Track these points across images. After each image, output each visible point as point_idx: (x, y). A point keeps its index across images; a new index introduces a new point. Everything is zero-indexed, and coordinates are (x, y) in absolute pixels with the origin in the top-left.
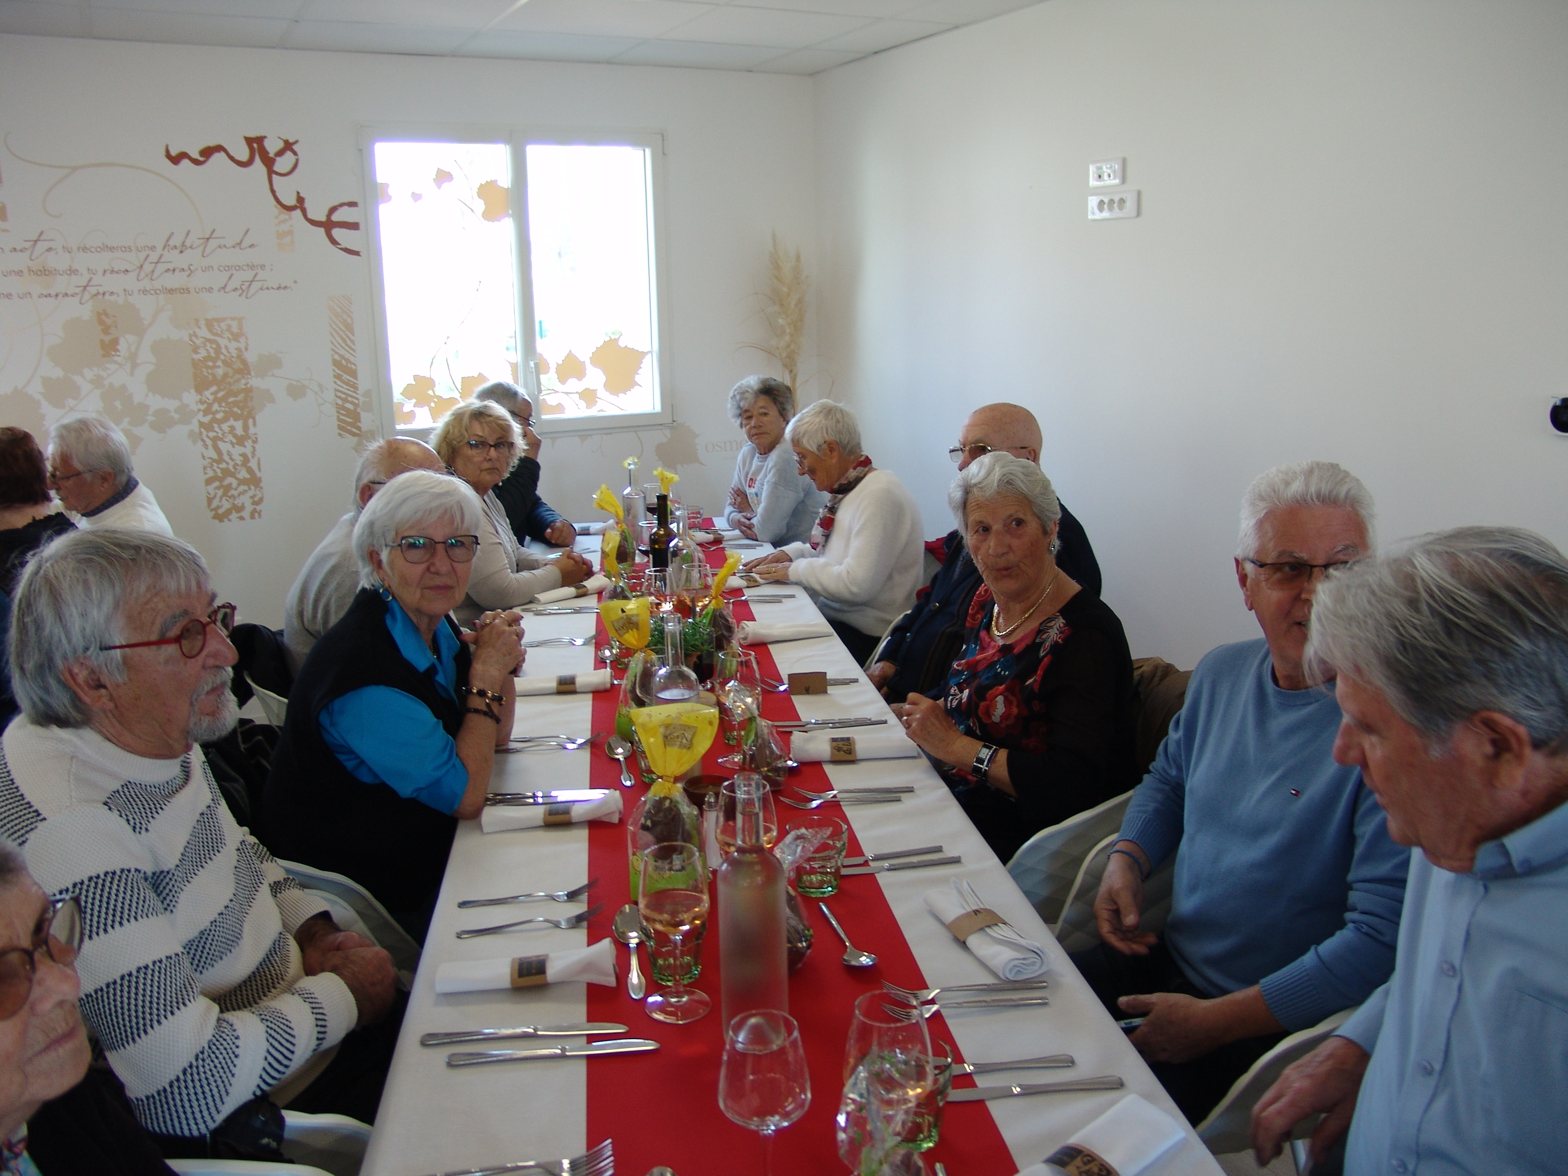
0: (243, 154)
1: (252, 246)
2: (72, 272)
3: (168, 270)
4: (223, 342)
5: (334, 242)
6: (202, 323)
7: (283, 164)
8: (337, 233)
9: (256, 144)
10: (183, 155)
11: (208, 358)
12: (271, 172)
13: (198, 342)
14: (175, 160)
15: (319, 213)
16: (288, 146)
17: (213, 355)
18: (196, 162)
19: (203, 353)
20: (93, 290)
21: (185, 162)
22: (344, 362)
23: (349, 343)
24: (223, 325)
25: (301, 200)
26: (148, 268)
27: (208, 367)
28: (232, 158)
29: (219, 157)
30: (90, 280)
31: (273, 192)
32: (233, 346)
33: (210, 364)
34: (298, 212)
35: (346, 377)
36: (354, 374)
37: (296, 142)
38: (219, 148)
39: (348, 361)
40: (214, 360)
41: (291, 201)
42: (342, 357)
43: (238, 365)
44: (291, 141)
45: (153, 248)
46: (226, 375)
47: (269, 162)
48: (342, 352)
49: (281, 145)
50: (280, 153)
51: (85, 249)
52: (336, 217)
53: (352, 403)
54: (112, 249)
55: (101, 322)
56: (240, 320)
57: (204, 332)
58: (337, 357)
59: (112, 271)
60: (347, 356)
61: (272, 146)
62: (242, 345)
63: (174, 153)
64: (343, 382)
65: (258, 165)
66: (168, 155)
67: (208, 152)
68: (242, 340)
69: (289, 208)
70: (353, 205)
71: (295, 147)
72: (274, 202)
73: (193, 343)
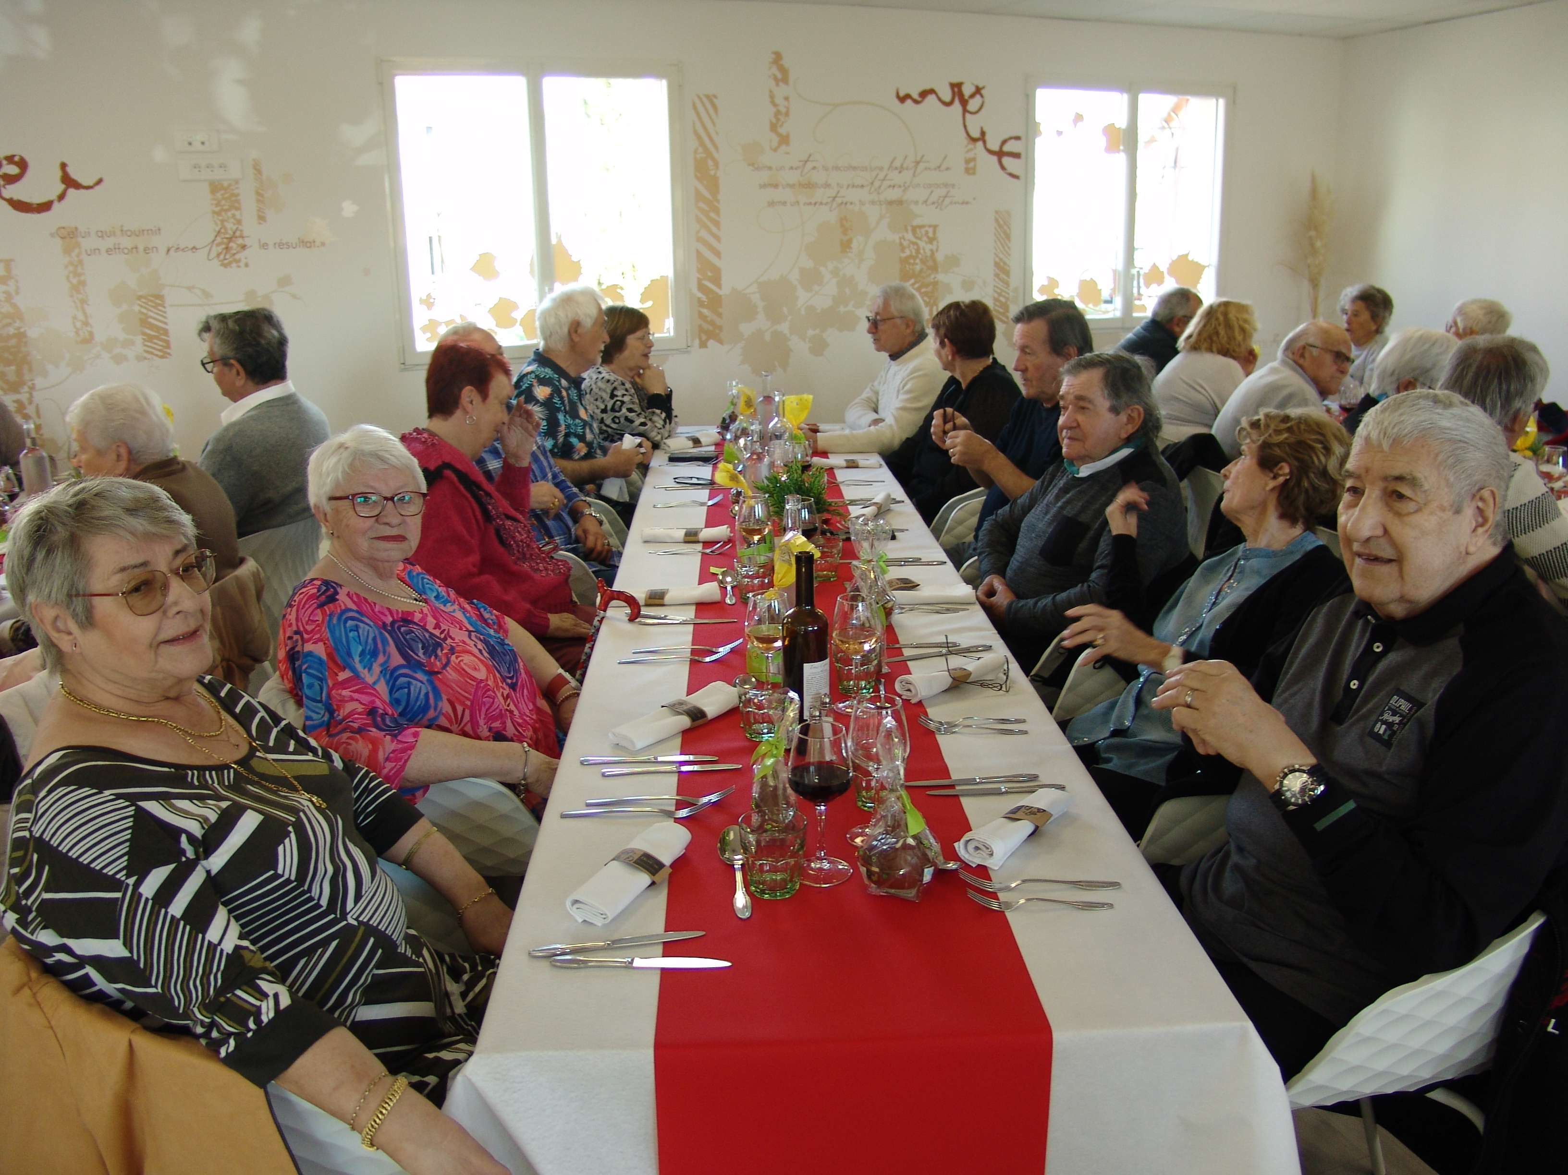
0: (947, 96)
1: (948, 169)
2: (827, 185)
3: (890, 186)
4: (922, 244)
5: (1003, 168)
6: (909, 228)
7: (973, 105)
8: (1006, 160)
9: (956, 87)
10: (908, 96)
11: (911, 257)
12: (965, 111)
13: (905, 243)
14: (902, 99)
15: (994, 146)
16: (978, 91)
17: (914, 254)
18: (916, 102)
19: (908, 253)
20: (839, 200)
21: (909, 102)
22: (1002, 264)
23: (1007, 249)
24: (923, 231)
25: (983, 133)
26: (877, 184)
27: (910, 264)
28: (940, 99)
29: (931, 98)
30: (838, 192)
31: (965, 127)
32: (928, 247)
33: (912, 261)
34: (980, 143)
35: (1002, 276)
36: (1007, 273)
37: (983, 88)
38: (932, 91)
39: (1005, 263)
40: (915, 258)
41: (976, 134)
42: (1001, 259)
43: (930, 263)
44: (981, 86)
45: (881, 169)
46: (921, 271)
47: (964, 103)
48: (1001, 256)
49: (973, 89)
50: (972, 96)
51: (837, 168)
52: (1007, 148)
53: (1004, 297)
54: (854, 168)
55: (842, 226)
56: (935, 227)
57: (909, 236)
58: (997, 260)
59: (853, 186)
60: (1004, 259)
61: (967, 90)
62: (934, 248)
63: (902, 94)
64: (1000, 279)
65: (957, 106)
66: (898, 97)
67: (924, 94)
68: (935, 243)
69: (974, 140)
70: (1018, 138)
71: (983, 92)
72: (965, 135)
73: (901, 244)
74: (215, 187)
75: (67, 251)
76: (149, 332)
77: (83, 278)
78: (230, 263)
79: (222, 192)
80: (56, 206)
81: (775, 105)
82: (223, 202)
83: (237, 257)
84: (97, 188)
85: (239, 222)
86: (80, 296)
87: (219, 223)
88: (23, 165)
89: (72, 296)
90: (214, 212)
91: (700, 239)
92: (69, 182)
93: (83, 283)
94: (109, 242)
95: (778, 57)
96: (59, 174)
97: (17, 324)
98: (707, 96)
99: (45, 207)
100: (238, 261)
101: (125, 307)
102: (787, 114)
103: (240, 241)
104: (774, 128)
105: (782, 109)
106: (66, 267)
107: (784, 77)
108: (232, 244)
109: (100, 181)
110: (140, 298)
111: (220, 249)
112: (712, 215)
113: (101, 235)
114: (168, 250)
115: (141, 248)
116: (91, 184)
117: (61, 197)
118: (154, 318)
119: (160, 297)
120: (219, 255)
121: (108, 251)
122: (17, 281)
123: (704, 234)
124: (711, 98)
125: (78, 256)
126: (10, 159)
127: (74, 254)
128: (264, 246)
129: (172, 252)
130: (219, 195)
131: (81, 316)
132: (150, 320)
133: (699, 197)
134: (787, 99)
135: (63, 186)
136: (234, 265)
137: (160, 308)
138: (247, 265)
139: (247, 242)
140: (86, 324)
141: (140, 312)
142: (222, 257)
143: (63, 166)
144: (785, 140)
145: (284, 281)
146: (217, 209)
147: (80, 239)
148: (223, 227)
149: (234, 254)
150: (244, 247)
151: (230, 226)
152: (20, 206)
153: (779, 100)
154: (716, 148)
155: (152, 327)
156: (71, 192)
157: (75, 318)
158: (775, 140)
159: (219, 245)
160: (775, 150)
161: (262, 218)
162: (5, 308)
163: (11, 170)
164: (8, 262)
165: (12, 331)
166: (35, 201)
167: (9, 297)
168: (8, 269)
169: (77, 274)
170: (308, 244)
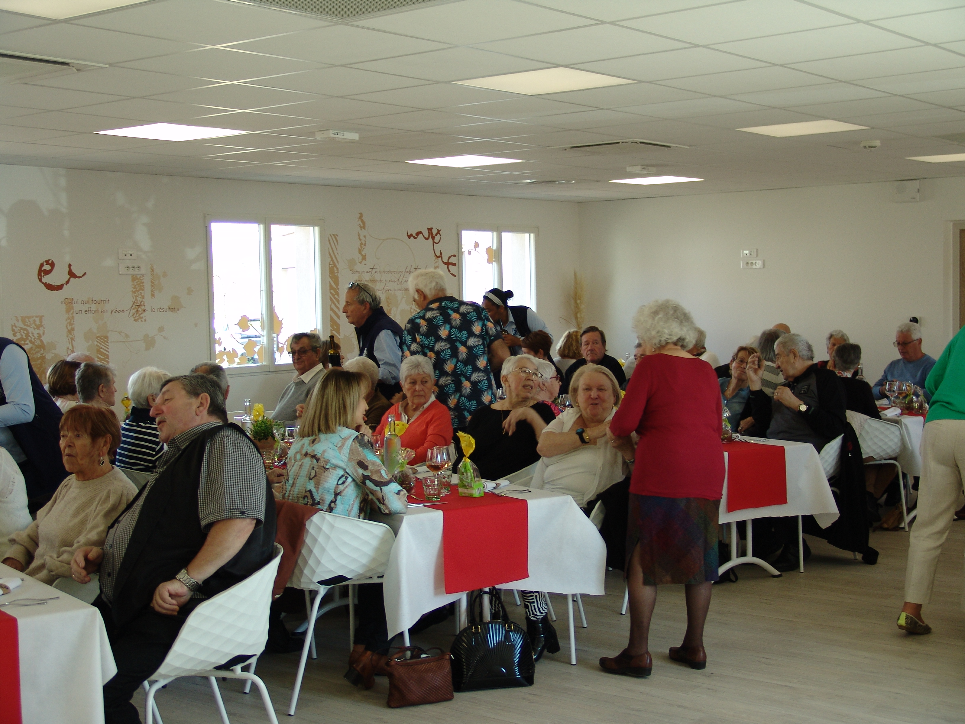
0: (427, 235)
2: (381, 281)
3: (405, 281)
5: (449, 271)
7: (437, 239)
8: (451, 267)
9: (430, 230)
10: (411, 235)
12: (434, 242)
14: (409, 236)
15: (446, 259)
16: (439, 231)
18: (415, 238)
20: (385, 289)
21: (412, 238)
25: (441, 253)
26: (401, 280)
28: (423, 236)
29: (421, 235)
30: (386, 284)
31: (434, 250)
34: (440, 258)
37: (440, 230)
38: (420, 232)
41: (438, 254)
45: (402, 272)
47: (433, 238)
49: (436, 231)
50: (436, 235)
51: (385, 272)
52: (450, 261)
54: (391, 272)
55: (387, 302)
59: (391, 281)
61: (434, 232)
63: (409, 234)
65: (430, 239)
66: (408, 235)
67: (418, 233)
69: (438, 257)
70: (454, 256)
71: (440, 232)
72: (434, 255)
73: (410, 311)
74: (134, 278)
75: (68, 311)
76: (100, 356)
77: (73, 326)
78: (138, 319)
79: (137, 281)
80: (65, 287)
81: (360, 240)
82: (137, 286)
83: (141, 316)
84: (83, 277)
85: (143, 297)
86: (71, 336)
87: (134, 297)
88: (52, 265)
89: (68, 336)
90: (133, 291)
91: (332, 309)
92: (72, 274)
93: (73, 329)
94: (86, 307)
95: (361, 215)
96: (68, 270)
97: (42, 352)
98: (334, 235)
99: (60, 287)
100: (141, 318)
101: (91, 342)
102: (365, 245)
103: (143, 307)
104: (360, 251)
105: (364, 242)
106: (66, 320)
107: (363, 226)
108: (139, 309)
109: (85, 274)
110: (98, 337)
111: (134, 311)
112: (336, 296)
113: (83, 303)
114: (112, 312)
115: (100, 310)
116: (81, 276)
117: (67, 282)
118: (104, 349)
119: (106, 337)
120: (133, 314)
121: (86, 312)
122: (44, 328)
123: (333, 306)
124: (335, 236)
125: (72, 314)
126: (47, 262)
127: (70, 313)
128: (153, 310)
129: (113, 313)
130: (135, 282)
131: (71, 348)
132: (101, 350)
133: (331, 287)
134: (365, 236)
135: (69, 276)
136: (140, 320)
137: (106, 343)
138: (145, 320)
139: (146, 308)
141: (97, 345)
142: (135, 315)
143: (70, 265)
144: (364, 258)
145: (161, 329)
146: (134, 290)
147: (74, 305)
148: (136, 300)
149: (140, 314)
150: (144, 310)
151: (139, 299)
152: (49, 287)
153: (362, 237)
154: (337, 261)
155: (102, 353)
156: (72, 279)
157: (68, 348)
158: (361, 257)
159: (134, 309)
160: (361, 263)
161: (153, 295)
162: (38, 343)
163: (47, 267)
164: (41, 317)
165: (39, 355)
166: (57, 283)
167: (40, 336)
168: (41, 321)
169: (71, 324)
170: (172, 309)
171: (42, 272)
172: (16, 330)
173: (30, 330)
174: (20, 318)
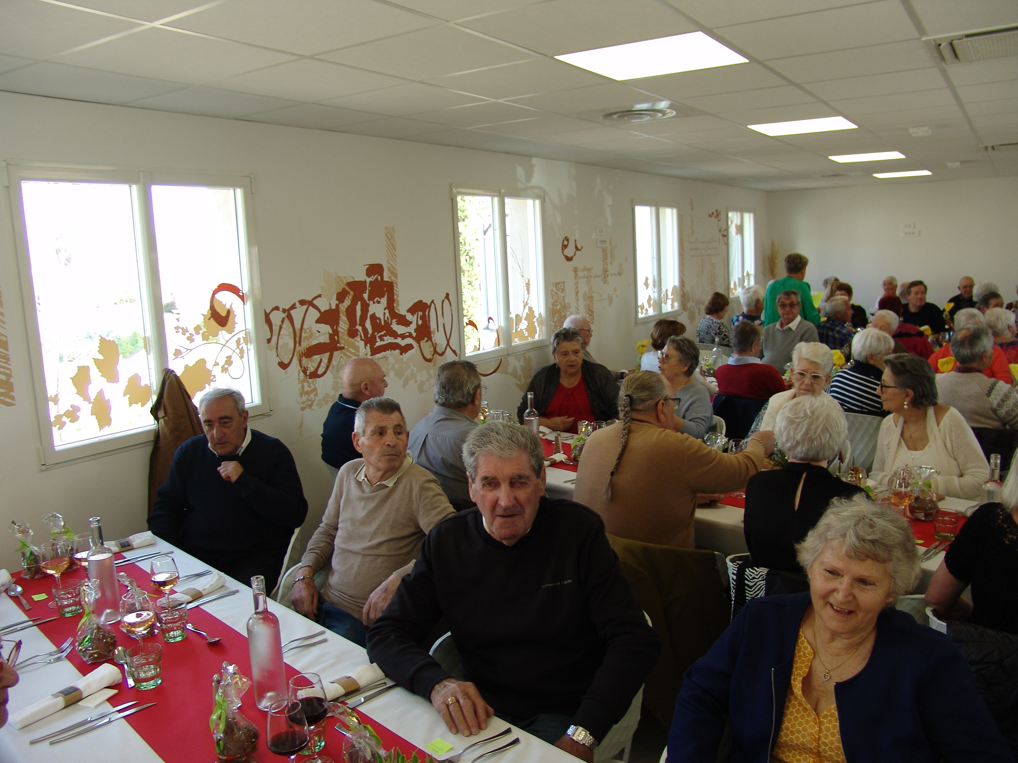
0: (715, 215)
2: (699, 249)
9: (716, 212)
12: (718, 220)
15: (723, 233)
18: (712, 217)
20: (701, 255)
21: (710, 217)
25: (721, 228)
26: (706, 248)
30: (701, 252)
31: (718, 226)
37: (721, 212)
45: (707, 242)
47: (718, 217)
50: (719, 215)
51: (701, 242)
54: (703, 242)
55: (702, 264)
59: (703, 249)
61: (718, 212)
66: (709, 215)
67: (712, 214)
69: (720, 231)
72: (718, 229)
74: (603, 250)
75: (575, 278)
79: (605, 252)
80: (574, 258)
82: (605, 256)
84: (581, 250)
85: (607, 265)
86: (577, 298)
88: (568, 240)
90: (603, 260)
91: (682, 271)
92: (577, 248)
93: (578, 292)
94: (583, 274)
95: (691, 200)
96: (575, 244)
98: (682, 216)
99: (572, 258)
100: (607, 281)
101: (586, 303)
102: (693, 222)
104: (692, 227)
105: (693, 220)
106: (575, 285)
107: (692, 209)
108: (606, 274)
109: (582, 248)
110: (589, 298)
111: (603, 276)
113: (582, 271)
114: (594, 277)
115: (589, 276)
117: (575, 254)
118: (591, 307)
119: (592, 297)
120: (603, 279)
121: (583, 277)
123: (682, 268)
125: (577, 279)
126: (566, 238)
128: (612, 275)
131: (577, 307)
133: (681, 253)
135: (576, 250)
136: (606, 283)
137: (592, 302)
138: (608, 283)
139: (609, 273)
140: (578, 310)
141: (589, 304)
143: (576, 241)
145: (615, 290)
147: (578, 273)
149: (606, 278)
150: (608, 275)
151: (605, 266)
152: (569, 259)
153: (692, 217)
154: (683, 235)
155: (591, 311)
156: (577, 252)
158: (692, 232)
159: (603, 274)
160: (692, 236)
161: (611, 263)
162: (563, 304)
163: (566, 243)
164: (564, 283)
165: (563, 314)
166: (570, 256)
167: (564, 299)
168: (564, 286)
169: (577, 288)
170: (619, 274)
171: (565, 247)
172: (553, 293)
173: (559, 293)
174: (554, 284)
